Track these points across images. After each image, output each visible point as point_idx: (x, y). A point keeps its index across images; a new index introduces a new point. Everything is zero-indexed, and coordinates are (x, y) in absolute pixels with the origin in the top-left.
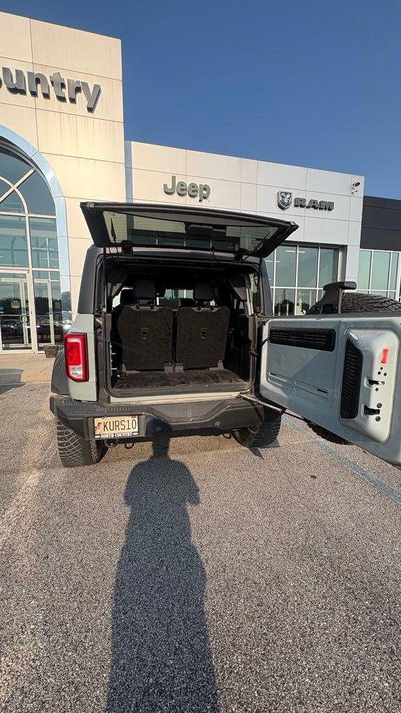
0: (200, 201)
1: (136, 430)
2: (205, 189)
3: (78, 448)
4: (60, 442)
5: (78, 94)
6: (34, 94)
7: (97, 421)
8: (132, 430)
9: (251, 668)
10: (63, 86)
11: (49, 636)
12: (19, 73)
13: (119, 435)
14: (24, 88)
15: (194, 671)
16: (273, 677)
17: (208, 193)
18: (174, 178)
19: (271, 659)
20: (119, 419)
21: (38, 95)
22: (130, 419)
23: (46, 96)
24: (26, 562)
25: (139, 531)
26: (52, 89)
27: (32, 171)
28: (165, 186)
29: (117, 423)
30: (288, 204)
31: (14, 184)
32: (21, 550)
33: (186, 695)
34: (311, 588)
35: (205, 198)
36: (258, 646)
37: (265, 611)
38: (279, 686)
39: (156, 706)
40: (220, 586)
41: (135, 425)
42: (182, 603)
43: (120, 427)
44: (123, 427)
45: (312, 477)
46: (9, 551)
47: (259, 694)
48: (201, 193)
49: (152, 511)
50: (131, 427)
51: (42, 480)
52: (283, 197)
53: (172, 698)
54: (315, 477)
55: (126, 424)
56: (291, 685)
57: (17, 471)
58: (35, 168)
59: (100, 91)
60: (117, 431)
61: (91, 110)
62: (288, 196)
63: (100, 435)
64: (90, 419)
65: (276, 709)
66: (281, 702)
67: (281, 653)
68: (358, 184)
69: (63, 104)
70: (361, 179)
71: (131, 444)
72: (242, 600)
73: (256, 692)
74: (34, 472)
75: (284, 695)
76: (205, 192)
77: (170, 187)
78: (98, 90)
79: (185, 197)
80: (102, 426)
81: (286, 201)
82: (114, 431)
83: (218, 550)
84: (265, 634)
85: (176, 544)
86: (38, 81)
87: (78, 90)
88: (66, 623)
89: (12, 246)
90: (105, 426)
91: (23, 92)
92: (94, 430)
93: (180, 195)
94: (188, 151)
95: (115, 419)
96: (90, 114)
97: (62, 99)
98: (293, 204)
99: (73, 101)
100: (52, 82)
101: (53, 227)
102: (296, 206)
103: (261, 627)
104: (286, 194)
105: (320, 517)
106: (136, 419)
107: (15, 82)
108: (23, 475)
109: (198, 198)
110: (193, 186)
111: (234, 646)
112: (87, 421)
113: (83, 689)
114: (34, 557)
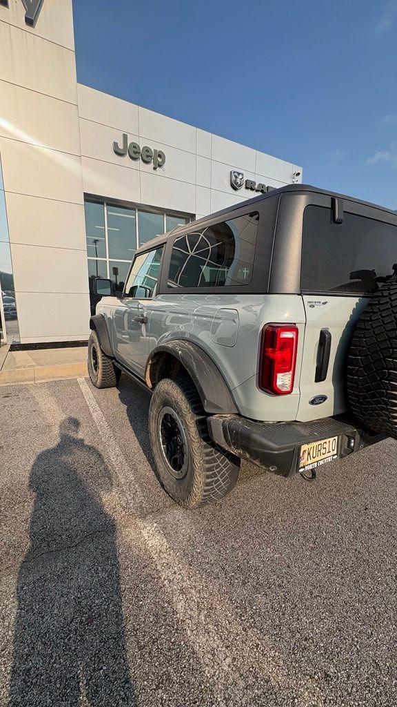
0: (155, 169)
1: (335, 452)
2: (160, 156)
7: (303, 448)
8: (332, 453)
17: (164, 161)
18: (125, 137)
28: (116, 144)
30: (241, 185)
35: (160, 166)
41: (335, 446)
44: (324, 451)
48: (156, 160)
52: (236, 177)
55: (327, 445)
60: (319, 457)
61: (30, 22)
62: (240, 177)
63: (304, 467)
68: (298, 174)
70: (300, 170)
76: (160, 160)
77: (121, 146)
79: (137, 162)
80: (306, 454)
81: (238, 181)
82: (316, 459)
90: (309, 454)
92: (299, 463)
93: (133, 158)
94: (140, 107)
96: (30, 29)
98: (244, 186)
102: (247, 188)
104: (239, 174)
109: (152, 165)
110: (147, 150)
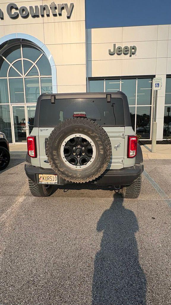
0: (130, 56)
1: (57, 181)
2: (133, 49)
3: (37, 188)
4: (30, 184)
5: (63, 11)
6: (43, 16)
7: (40, 175)
8: (55, 181)
9: (71, 287)
10: (56, 8)
11: (5, 255)
12: (36, 7)
13: (49, 183)
14: (38, 14)
15: (48, 281)
16: (79, 293)
17: (135, 51)
18: (115, 45)
19: (82, 287)
20: (49, 176)
21: (45, 16)
22: (54, 176)
23: (48, 15)
24: (7, 229)
25: (53, 227)
26: (51, 11)
27: (42, 55)
28: (110, 50)
29: (48, 177)
31: (34, 63)
32: (7, 225)
33: (42, 288)
34: (117, 267)
35: (133, 54)
36: (79, 281)
37: (89, 270)
38: (79, 297)
39: (30, 287)
40: (75, 255)
41: (56, 179)
42: (56, 257)
43: (50, 179)
44: (51, 180)
45: (153, 218)
46: (3, 224)
47: (69, 297)
48: (131, 51)
49: (62, 220)
50: (54, 180)
51: (25, 200)
53: (36, 287)
54: (154, 218)
55: (52, 178)
56: (85, 298)
57: (17, 195)
58: (43, 53)
59: (73, 6)
60: (48, 181)
61: (69, 17)
63: (41, 182)
64: (37, 175)
65: (73, 304)
66: (77, 302)
67: (88, 286)
69: (56, 17)
71: (67, 190)
72: (82, 263)
73: (68, 296)
74: (23, 196)
75: (79, 300)
76: (133, 51)
77: (112, 51)
78: (72, 6)
79: (121, 56)
80: (42, 178)
82: (47, 181)
83: (82, 241)
84: (85, 278)
85: (66, 235)
86: (44, 9)
87: (63, 8)
88: (12, 253)
89: (36, 91)
90: (43, 178)
91: (38, 16)
92: (39, 180)
93: (118, 54)
94: (123, 27)
95: (48, 175)
96: (69, 20)
97: (55, 15)
99: (60, 15)
100: (51, 8)
101: (50, 81)
103: (84, 275)
105: (143, 238)
106: (57, 176)
107: (34, 12)
108: (18, 197)
109: (129, 55)
110: (126, 48)
111: (69, 277)
112: (36, 175)
113: (9, 274)
114: (10, 228)
